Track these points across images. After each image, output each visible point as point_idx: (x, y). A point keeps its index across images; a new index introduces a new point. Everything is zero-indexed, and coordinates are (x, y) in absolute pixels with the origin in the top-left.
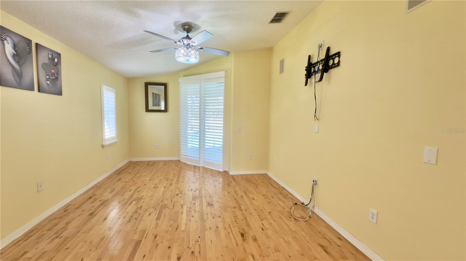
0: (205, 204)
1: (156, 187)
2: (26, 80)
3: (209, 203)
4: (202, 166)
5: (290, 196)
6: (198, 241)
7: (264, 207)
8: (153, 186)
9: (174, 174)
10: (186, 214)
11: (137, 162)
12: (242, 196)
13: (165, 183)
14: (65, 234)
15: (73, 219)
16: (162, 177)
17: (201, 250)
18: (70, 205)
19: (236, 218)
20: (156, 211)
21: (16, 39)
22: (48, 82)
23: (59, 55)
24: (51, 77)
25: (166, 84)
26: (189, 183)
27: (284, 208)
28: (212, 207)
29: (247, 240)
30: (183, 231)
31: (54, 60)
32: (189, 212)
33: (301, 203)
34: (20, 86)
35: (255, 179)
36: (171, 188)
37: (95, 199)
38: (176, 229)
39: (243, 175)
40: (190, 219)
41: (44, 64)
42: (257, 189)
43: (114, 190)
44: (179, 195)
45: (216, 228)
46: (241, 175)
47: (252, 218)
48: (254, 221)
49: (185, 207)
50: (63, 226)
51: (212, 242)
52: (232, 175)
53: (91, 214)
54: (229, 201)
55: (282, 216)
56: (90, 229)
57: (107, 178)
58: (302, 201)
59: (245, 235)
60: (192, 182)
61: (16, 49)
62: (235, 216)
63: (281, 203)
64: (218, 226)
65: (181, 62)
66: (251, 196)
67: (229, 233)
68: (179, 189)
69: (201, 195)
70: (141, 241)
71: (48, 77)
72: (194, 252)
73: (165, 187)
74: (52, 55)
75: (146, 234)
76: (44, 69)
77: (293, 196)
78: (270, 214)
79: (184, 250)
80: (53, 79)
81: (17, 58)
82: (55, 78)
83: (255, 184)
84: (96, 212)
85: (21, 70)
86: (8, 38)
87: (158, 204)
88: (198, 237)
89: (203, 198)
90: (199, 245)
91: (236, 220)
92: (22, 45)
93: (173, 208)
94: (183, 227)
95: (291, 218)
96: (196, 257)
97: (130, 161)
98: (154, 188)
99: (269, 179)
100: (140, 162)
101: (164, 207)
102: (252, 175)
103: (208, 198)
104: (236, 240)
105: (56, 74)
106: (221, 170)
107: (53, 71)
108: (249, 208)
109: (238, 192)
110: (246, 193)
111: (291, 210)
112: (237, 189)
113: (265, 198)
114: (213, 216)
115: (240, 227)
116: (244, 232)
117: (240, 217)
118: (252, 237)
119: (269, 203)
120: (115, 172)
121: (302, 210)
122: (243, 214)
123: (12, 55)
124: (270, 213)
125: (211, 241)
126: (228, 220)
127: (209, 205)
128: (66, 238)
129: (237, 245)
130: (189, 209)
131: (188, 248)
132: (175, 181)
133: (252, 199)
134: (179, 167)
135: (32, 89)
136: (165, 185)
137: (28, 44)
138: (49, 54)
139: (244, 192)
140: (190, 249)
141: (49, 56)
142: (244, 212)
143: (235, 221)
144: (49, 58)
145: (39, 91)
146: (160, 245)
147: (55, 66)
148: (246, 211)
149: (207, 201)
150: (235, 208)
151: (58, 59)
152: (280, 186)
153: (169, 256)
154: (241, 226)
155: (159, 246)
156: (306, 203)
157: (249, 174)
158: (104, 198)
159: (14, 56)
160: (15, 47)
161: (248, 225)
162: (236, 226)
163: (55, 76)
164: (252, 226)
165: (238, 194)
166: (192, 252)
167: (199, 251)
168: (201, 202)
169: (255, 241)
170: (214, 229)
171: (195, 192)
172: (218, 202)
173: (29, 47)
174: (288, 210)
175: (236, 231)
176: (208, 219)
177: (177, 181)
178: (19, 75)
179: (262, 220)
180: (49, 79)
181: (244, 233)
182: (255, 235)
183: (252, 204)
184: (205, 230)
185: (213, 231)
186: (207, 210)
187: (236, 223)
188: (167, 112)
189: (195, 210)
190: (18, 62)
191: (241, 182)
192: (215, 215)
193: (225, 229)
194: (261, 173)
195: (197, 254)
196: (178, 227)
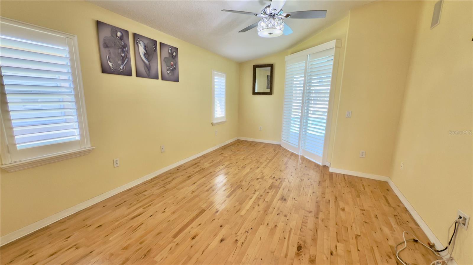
0: (278, 196)
1: (243, 167)
2: (153, 72)
3: (283, 197)
4: (301, 155)
5: (412, 225)
6: (248, 232)
7: (354, 225)
8: (242, 166)
9: (267, 158)
10: (254, 201)
11: (243, 141)
12: (329, 201)
13: (254, 165)
14: (168, 186)
15: (177, 177)
16: (255, 159)
17: (246, 242)
18: (182, 166)
19: (304, 224)
20: (231, 189)
21: (146, 42)
22: (168, 72)
23: (177, 49)
24: (170, 68)
25: (272, 65)
26: (276, 170)
27: (388, 240)
28: (284, 202)
29: (300, 257)
30: (242, 216)
31: (173, 54)
32: (258, 199)
33: (429, 244)
34: (149, 77)
35: (363, 186)
36: (256, 171)
37: (198, 166)
38: (237, 212)
39: (347, 175)
40: (254, 206)
41: (165, 58)
42: (358, 199)
43: (213, 162)
44: (259, 180)
45: (274, 226)
46: (344, 175)
47: (325, 233)
48: (325, 237)
49: (257, 193)
50: (170, 180)
51: (261, 239)
52: (332, 173)
53: (189, 177)
54: (308, 202)
55: (375, 249)
56: (182, 188)
57: (214, 150)
58: (433, 240)
59: (302, 249)
60: (279, 171)
61: (147, 49)
62: (304, 223)
63: (386, 230)
64: (277, 225)
65: (265, 37)
66: (341, 204)
67: (285, 238)
68: (262, 174)
69: (280, 186)
70: (205, 210)
71: (168, 68)
72: (238, 241)
73: (252, 169)
74: (171, 50)
75: (212, 206)
76: (165, 62)
77: (417, 227)
78: (356, 238)
79: (232, 234)
80: (172, 69)
81: (147, 56)
82: (174, 69)
83: (358, 192)
84: (193, 176)
85: (150, 65)
86: (141, 42)
87: (237, 183)
88: (250, 229)
89: (281, 189)
90: (247, 236)
91: (303, 227)
92: (150, 45)
93: (246, 191)
94: (243, 213)
95: (390, 258)
96: (237, 247)
97: (238, 139)
98: (242, 167)
99: (388, 190)
100: (246, 141)
101: (239, 188)
102: (361, 179)
103: (286, 191)
104: (287, 250)
105: (174, 65)
106: (321, 164)
107: (172, 63)
108: (329, 219)
109: (326, 194)
110: (336, 199)
111: (400, 246)
112: (328, 191)
113: (363, 214)
114: (279, 212)
115: (302, 237)
116: (304, 245)
117: (310, 224)
118: (310, 257)
119: (365, 224)
120: (222, 147)
121: (423, 255)
122: (316, 224)
123: (144, 53)
124: (357, 236)
125: (261, 237)
126: (293, 224)
127: (282, 198)
128: (168, 189)
129: (286, 256)
130: (259, 197)
131: (235, 234)
132: (263, 165)
133: (341, 209)
134: (276, 152)
135: (157, 78)
136: (253, 166)
137: (154, 44)
138: (169, 49)
139: (334, 198)
140: (237, 236)
141: (169, 52)
142: (320, 222)
143: (301, 228)
144: (169, 53)
145: (162, 79)
146: (216, 220)
147: (174, 58)
148: (322, 220)
149: (282, 194)
150: (311, 212)
151: (176, 53)
152: (401, 205)
153: (216, 234)
154: (305, 237)
155: (214, 221)
156: (439, 247)
157: (357, 177)
158: (203, 167)
159: (145, 54)
160: (145, 48)
161: (314, 240)
162: (298, 234)
163: (173, 67)
164: (319, 242)
165: (325, 198)
166: (237, 240)
167: (243, 243)
168: (277, 192)
169: (311, 262)
170: (271, 225)
171: (276, 181)
172: (295, 199)
173: (155, 46)
174: (394, 245)
175: (294, 240)
176: (272, 213)
177: (266, 165)
178: (148, 68)
179: (338, 242)
180: (169, 70)
181: (302, 247)
182: (316, 255)
183: (336, 215)
184: (261, 224)
185: (268, 228)
186: (277, 203)
187: (300, 231)
188: (271, 94)
189: (264, 200)
190: (147, 59)
191: (338, 184)
192: (282, 212)
193: (283, 232)
194: (377, 179)
195: (239, 244)
196: (239, 210)
